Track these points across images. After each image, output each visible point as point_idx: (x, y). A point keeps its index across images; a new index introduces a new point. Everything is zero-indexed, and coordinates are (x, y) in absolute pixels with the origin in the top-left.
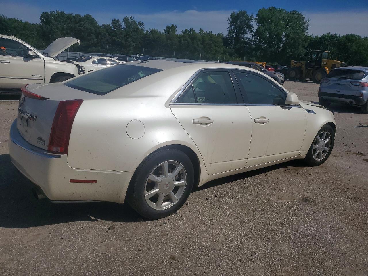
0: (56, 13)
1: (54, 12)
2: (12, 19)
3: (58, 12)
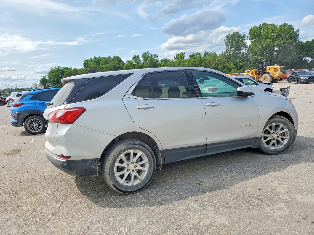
0: (94, 58)
1: (93, 58)
2: (65, 68)
3: (95, 58)
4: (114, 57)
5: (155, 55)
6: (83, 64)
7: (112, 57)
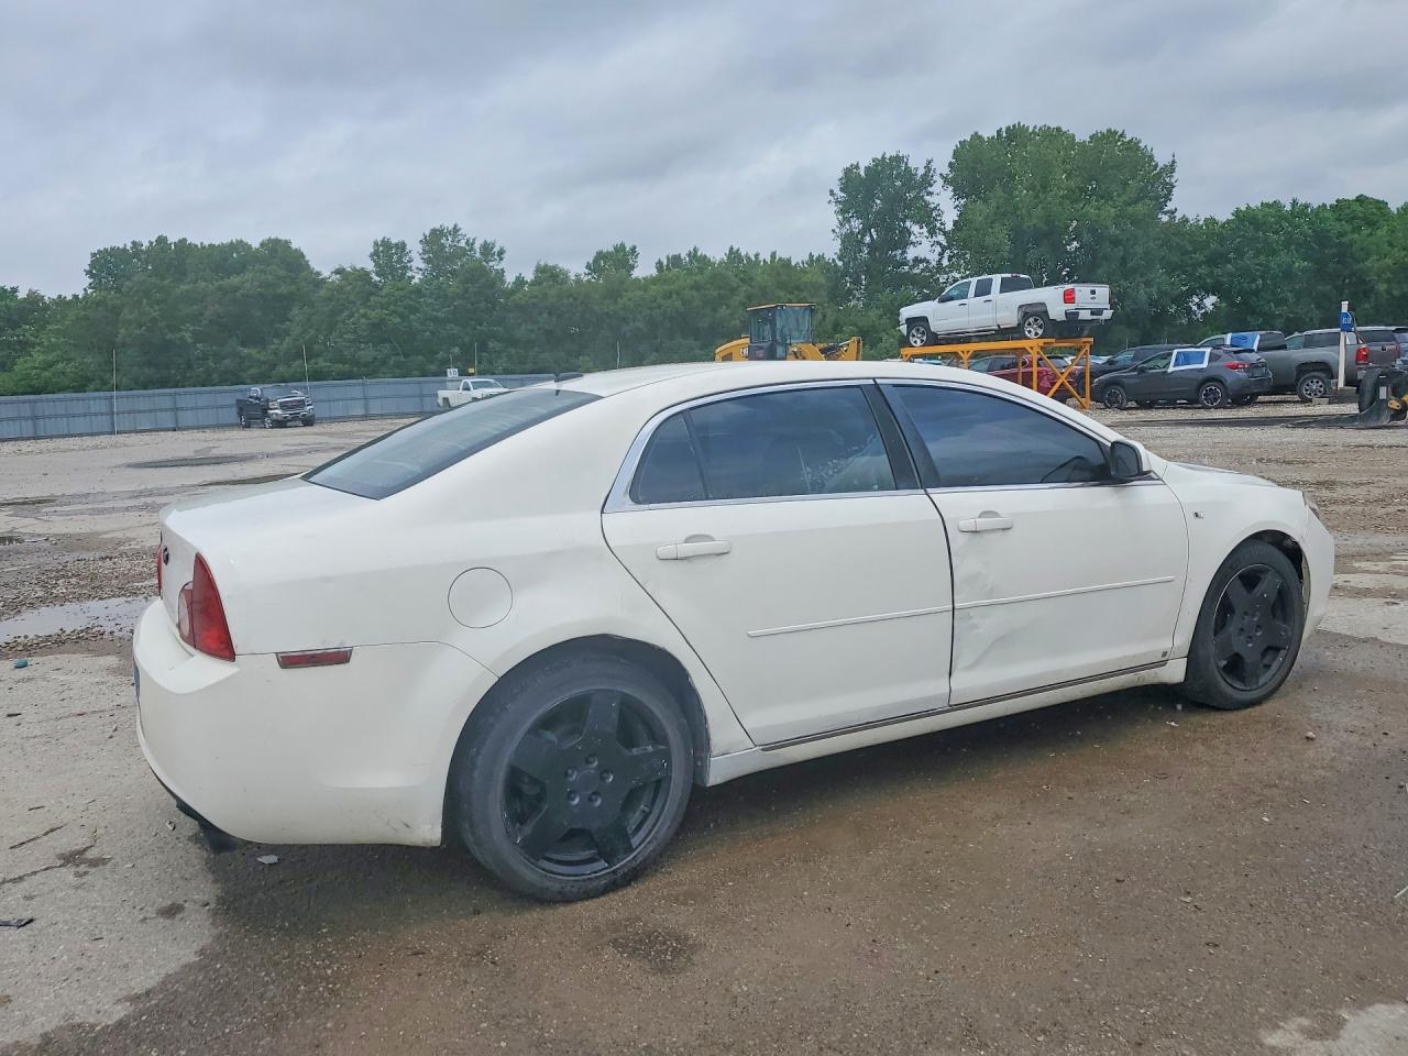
0: (154, 245)
3: (162, 240)
4: (262, 245)
5: (487, 249)
6: (88, 268)
7: (255, 244)
